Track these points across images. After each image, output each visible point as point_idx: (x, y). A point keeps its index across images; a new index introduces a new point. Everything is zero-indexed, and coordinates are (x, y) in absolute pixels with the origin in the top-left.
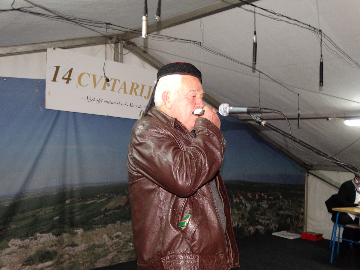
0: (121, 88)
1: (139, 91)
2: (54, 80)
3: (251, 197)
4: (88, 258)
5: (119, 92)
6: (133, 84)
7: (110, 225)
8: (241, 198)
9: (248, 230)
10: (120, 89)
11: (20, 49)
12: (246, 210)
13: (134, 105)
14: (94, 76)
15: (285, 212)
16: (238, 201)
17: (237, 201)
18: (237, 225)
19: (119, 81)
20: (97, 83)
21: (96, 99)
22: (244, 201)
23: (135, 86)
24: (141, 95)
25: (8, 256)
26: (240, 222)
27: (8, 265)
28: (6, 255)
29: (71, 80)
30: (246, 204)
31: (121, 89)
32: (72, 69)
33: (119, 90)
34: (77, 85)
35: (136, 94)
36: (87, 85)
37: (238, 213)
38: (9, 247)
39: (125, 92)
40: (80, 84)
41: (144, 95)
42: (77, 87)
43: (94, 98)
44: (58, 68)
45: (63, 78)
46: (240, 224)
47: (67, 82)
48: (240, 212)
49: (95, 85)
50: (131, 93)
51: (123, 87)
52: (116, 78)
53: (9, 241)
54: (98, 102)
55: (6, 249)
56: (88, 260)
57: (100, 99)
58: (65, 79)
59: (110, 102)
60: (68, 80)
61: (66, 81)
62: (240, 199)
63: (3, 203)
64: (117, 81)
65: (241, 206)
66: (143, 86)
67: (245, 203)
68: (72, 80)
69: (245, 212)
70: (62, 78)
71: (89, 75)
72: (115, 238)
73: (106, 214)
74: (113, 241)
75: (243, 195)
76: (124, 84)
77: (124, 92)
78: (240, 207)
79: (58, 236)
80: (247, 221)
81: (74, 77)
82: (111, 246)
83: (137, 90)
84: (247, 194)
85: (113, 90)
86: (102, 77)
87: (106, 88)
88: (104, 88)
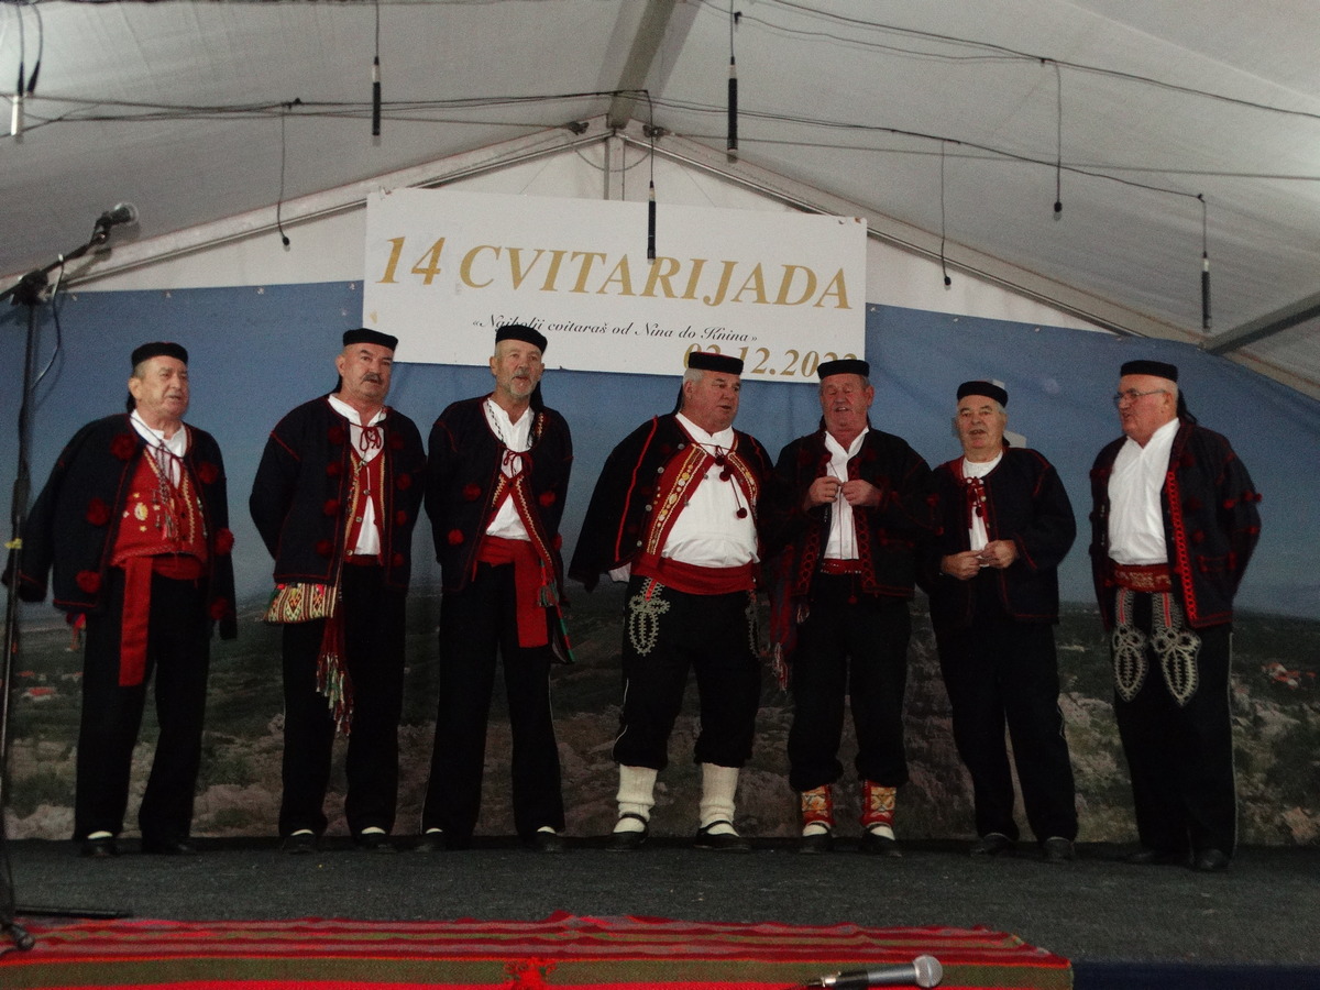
0: (609, 280)
1: (679, 282)
2: (389, 278)
3: (1292, 682)
4: (497, 799)
5: (602, 291)
6: (657, 261)
7: (582, 715)
9: (1277, 820)
10: (606, 283)
11: (304, 206)
12: (1256, 736)
13: (661, 328)
14: (514, 254)
19: (603, 256)
20: (523, 271)
23: (665, 268)
24: (690, 294)
25: (265, 755)
27: (264, 780)
28: (260, 753)
29: (438, 271)
30: (1258, 707)
31: (610, 284)
32: (441, 241)
33: (604, 286)
34: (457, 285)
35: (669, 293)
36: (492, 280)
38: (270, 733)
39: (627, 291)
40: (470, 283)
41: (699, 292)
42: (458, 292)
44: (398, 244)
45: (415, 271)
47: (428, 281)
49: (517, 279)
50: (649, 292)
51: (618, 275)
52: (590, 251)
53: (270, 717)
55: (262, 739)
56: (498, 807)
57: (536, 321)
58: (422, 271)
59: (569, 325)
60: (430, 274)
61: (424, 276)
63: (252, 613)
64: (597, 259)
66: (698, 264)
67: (1252, 705)
68: (441, 272)
69: (1253, 743)
70: (411, 269)
71: (497, 251)
72: (599, 759)
73: (569, 677)
74: (593, 767)
76: (623, 264)
77: (621, 290)
79: (409, 726)
80: (1267, 784)
81: (450, 262)
82: (586, 782)
83: (672, 279)
84: (1264, 669)
85: (580, 287)
86: (540, 252)
87: (556, 284)
88: (549, 285)
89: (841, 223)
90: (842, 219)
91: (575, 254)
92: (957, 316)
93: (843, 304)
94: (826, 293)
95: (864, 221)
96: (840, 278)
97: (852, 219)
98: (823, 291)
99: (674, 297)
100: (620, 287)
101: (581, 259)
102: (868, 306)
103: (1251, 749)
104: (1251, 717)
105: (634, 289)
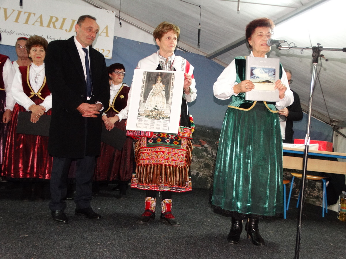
0: (36, 21)
1: (58, 24)
5: (34, 24)
6: (52, 18)
8: (206, 145)
13: (51, 37)
14: (5, 10)
15: (286, 173)
16: (200, 147)
17: (198, 147)
18: (195, 174)
19: (34, 14)
20: (8, 15)
21: (6, 31)
22: (209, 149)
23: (54, 20)
24: (61, 28)
26: (201, 172)
31: (36, 23)
35: (55, 27)
37: (199, 161)
39: (42, 25)
41: (64, 28)
43: (5, 30)
46: (201, 174)
48: (202, 160)
49: (6, 18)
50: (48, 26)
51: (39, 20)
52: (30, 12)
54: (9, 34)
57: (12, 31)
59: (23, 34)
62: (203, 146)
64: (32, 15)
65: (204, 154)
66: (64, 20)
67: (212, 152)
75: (209, 142)
76: (41, 17)
77: (40, 25)
78: (202, 155)
83: (56, 23)
84: (216, 143)
85: (27, 22)
86: (14, 10)
87: (19, 21)
88: (17, 21)
89: (108, 12)
90: (108, 11)
91: (25, 12)
92: (141, 42)
93: (107, 35)
94: (102, 32)
95: (115, 12)
96: (107, 28)
97: (111, 11)
98: (102, 31)
99: (56, 28)
100: (39, 24)
101: (27, 14)
102: (115, 37)
103: (211, 163)
104: (211, 155)
105: (44, 25)
